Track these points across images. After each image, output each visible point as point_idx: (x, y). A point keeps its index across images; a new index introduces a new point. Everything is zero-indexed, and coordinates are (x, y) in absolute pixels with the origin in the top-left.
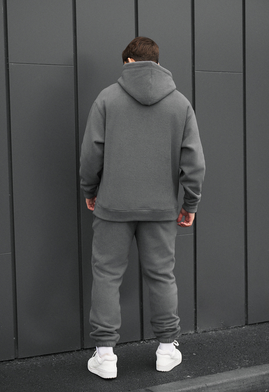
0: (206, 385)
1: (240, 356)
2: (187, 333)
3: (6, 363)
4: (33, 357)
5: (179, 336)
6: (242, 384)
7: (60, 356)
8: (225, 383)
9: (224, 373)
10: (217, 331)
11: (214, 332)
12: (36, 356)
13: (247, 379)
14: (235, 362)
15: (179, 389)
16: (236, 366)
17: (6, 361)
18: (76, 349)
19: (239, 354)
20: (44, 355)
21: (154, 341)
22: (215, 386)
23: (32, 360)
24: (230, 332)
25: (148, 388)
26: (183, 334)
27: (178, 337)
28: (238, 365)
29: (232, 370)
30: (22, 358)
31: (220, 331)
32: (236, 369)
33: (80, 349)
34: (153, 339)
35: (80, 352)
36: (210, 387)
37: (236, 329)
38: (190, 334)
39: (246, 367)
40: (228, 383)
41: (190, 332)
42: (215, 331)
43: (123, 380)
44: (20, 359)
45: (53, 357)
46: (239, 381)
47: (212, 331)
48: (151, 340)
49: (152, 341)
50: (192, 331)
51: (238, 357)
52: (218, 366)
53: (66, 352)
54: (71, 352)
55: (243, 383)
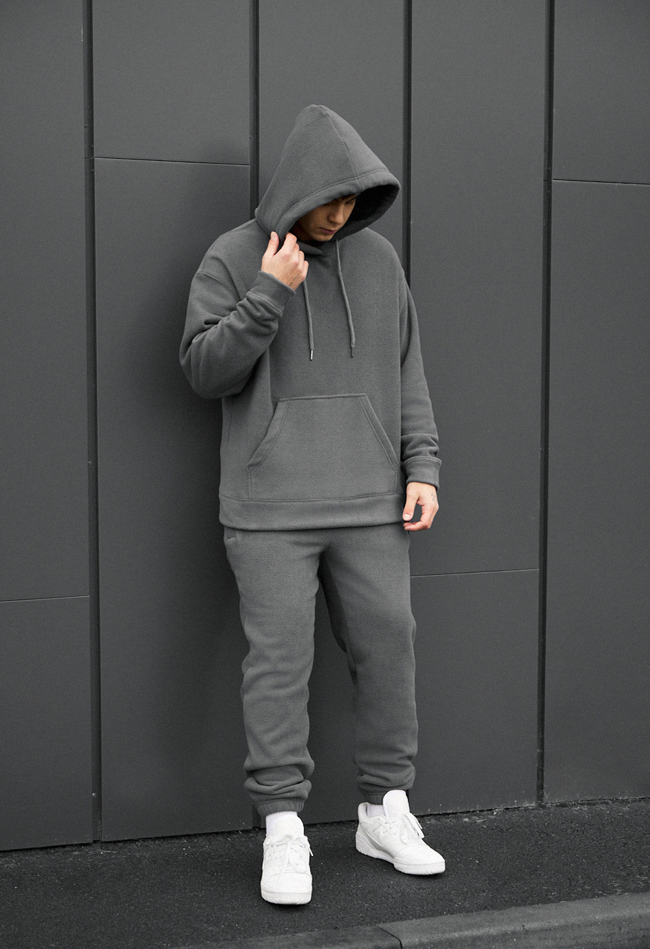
0: (524, 926)
1: (632, 866)
2: (520, 806)
3: (73, 851)
4: (138, 840)
5: (498, 813)
6: (617, 930)
7: (201, 841)
8: (573, 925)
9: (577, 901)
10: (595, 805)
11: (585, 808)
12: (144, 840)
13: (629, 921)
14: (614, 878)
15: (455, 931)
16: (614, 888)
17: (72, 845)
18: (242, 829)
19: (630, 861)
20: (164, 838)
21: (433, 821)
22: (547, 930)
23: (134, 846)
24: (626, 809)
25: (381, 925)
26: (507, 809)
27: (495, 813)
28: (619, 887)
29: (599, 896)
30: (111, 842)
31: (603, 807)
32: (611, 894)
33: (250, 827)
34: (431, 815)
35: (251, 835)
36: (534, 932)
37: (643, 804)
38: (526, 809)
39: (636, 891)
40: (579, 926)
41: (527, 805)
42: (589, 804)
43: (329, 905)
44: (105, 842)
45: (184, 843)
46: (609, 923)
47: (582, 804)
48: (426, 818)
49: (430, 820)
50: (531, 803)
51: (625, 866)
52: (570, 885)
53: (217, 833)
54: (230, 833)
55: (620, 929)
